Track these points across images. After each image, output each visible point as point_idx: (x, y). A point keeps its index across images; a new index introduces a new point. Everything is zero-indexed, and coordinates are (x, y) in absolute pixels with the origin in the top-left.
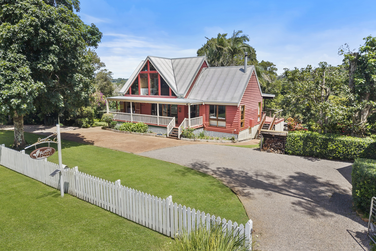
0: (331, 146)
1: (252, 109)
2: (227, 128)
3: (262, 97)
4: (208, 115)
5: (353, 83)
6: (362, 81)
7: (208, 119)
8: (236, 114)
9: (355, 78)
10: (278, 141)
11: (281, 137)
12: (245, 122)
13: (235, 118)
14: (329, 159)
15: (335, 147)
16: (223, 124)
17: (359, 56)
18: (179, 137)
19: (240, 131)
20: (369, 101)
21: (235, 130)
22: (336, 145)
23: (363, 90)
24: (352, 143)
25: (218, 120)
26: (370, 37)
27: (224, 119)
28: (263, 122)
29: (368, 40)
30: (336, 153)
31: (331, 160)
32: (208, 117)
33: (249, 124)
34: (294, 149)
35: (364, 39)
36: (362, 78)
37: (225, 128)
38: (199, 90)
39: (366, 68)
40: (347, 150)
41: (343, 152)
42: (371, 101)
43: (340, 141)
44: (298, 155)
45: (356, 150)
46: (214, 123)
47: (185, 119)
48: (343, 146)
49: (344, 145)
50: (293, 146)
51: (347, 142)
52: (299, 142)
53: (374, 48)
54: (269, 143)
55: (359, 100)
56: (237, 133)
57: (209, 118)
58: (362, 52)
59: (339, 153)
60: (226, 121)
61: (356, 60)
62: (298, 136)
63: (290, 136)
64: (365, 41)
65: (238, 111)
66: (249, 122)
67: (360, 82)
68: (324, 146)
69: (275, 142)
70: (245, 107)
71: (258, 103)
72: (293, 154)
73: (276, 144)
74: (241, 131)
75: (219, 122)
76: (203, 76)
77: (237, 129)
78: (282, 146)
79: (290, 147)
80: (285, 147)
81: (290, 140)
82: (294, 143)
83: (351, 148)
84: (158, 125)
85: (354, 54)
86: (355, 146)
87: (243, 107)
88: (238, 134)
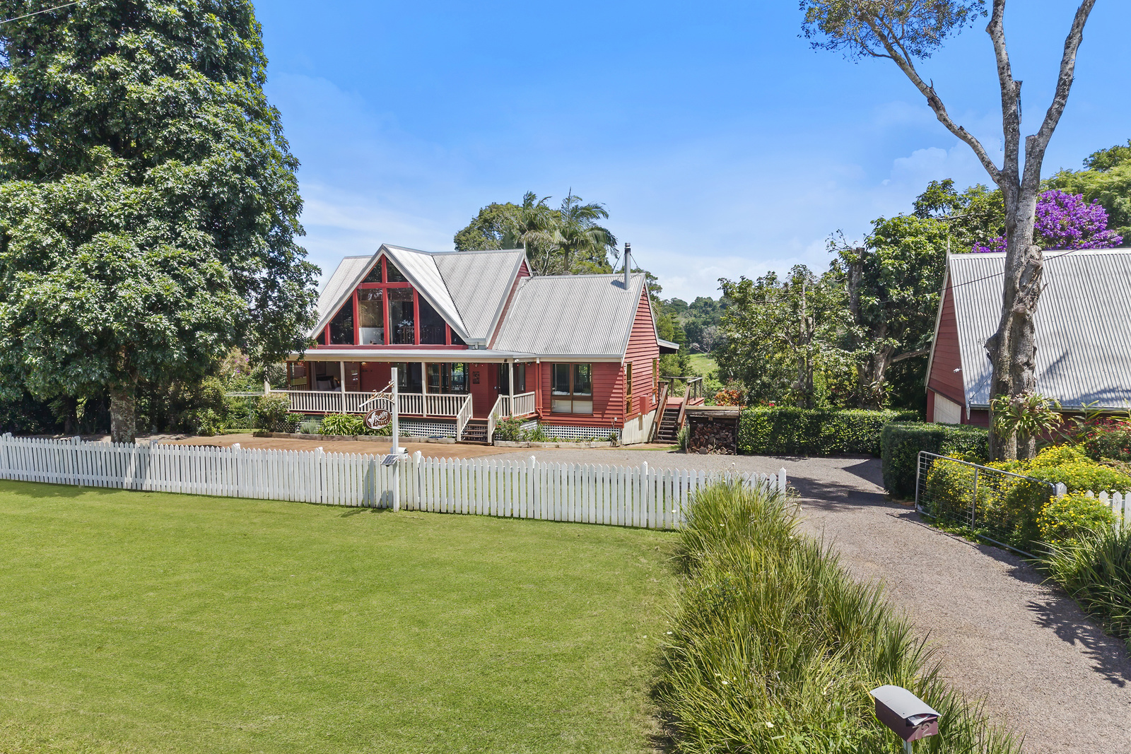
0: (827, 429)
1: (644, 373)
2: (595, 416)
3: (658, 346)
4: (549, 389)
5: (858, 302)
6: (875, 301)
7: (549, 397)
8: (617, 382)
9: (861, 295)
10: (722, 428)
11: (726, 421)
12: (633, 400)
13: (614, 391)
14: (823, 456)
15: (833, 430)
16: (584, 407)
17: (865, 254)
18: (490, 440)
19: (626, 421)
20: (886, 338)
21: (616, 418)
22: (835, 426)
23: (876, 319)
24: (862, 419)
25: (573, 399)
26: (882, 220)
27: (590, 395)
28: (664, 405)
29: (878, 225)
30: (836, 443)
31: (828, 456)
32: (549, 393)
33: (639, 406)
34: (755, 442)
35: (872, 222)
36: (872, 295)
37: (591, 416)
38: (521, 330)
39: (878, 276)
40: (855, 434)
41: (849, 439)
42: (890, 339)
43: (843, 418)
44: (765, 453)
45: (870, 432)
46: (564, 406)
47: (500, 396)
48: (848, 427)
49: (850, 425)
50: (753, 436)
51: (854, 417)
52: (765, 427)
53: (889, 240)
54: (703, 434)
55: (870, 336)
56: (620, 426)
57: (552, 395)
58: (871, 247)
59: (842, 440)
60: (594, 399)
61: (860, 262)
62: (764, 414)
63: (747, 416)
64: (873, 226)
65: (622, 376)
66: (638, 402)
67: (871, 303)
68: (814, 430)
69: (715, 431)
70: (633, 368)
71: (651, 360)
72: (753, 453)
73: (718, 436)
74: (629, 420)
75: (575, 403)
76: (523, 297)
77: (621, 416)
78: (731, 439)
79: (748, 438)
80: (738, 439)
81: (746, 424)
82: (755, 430)
83: (862, 429)
84: (425, 416)
85: (858, 250)
86: (868, 424)
87: (629, 366)
88: (622, 427)
